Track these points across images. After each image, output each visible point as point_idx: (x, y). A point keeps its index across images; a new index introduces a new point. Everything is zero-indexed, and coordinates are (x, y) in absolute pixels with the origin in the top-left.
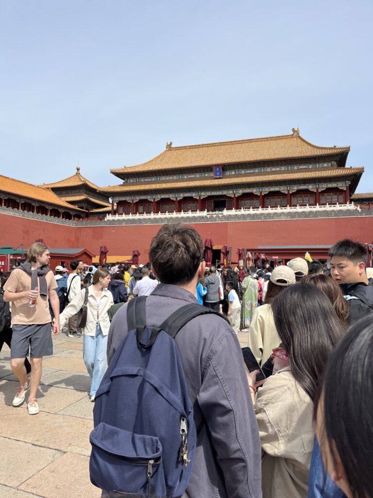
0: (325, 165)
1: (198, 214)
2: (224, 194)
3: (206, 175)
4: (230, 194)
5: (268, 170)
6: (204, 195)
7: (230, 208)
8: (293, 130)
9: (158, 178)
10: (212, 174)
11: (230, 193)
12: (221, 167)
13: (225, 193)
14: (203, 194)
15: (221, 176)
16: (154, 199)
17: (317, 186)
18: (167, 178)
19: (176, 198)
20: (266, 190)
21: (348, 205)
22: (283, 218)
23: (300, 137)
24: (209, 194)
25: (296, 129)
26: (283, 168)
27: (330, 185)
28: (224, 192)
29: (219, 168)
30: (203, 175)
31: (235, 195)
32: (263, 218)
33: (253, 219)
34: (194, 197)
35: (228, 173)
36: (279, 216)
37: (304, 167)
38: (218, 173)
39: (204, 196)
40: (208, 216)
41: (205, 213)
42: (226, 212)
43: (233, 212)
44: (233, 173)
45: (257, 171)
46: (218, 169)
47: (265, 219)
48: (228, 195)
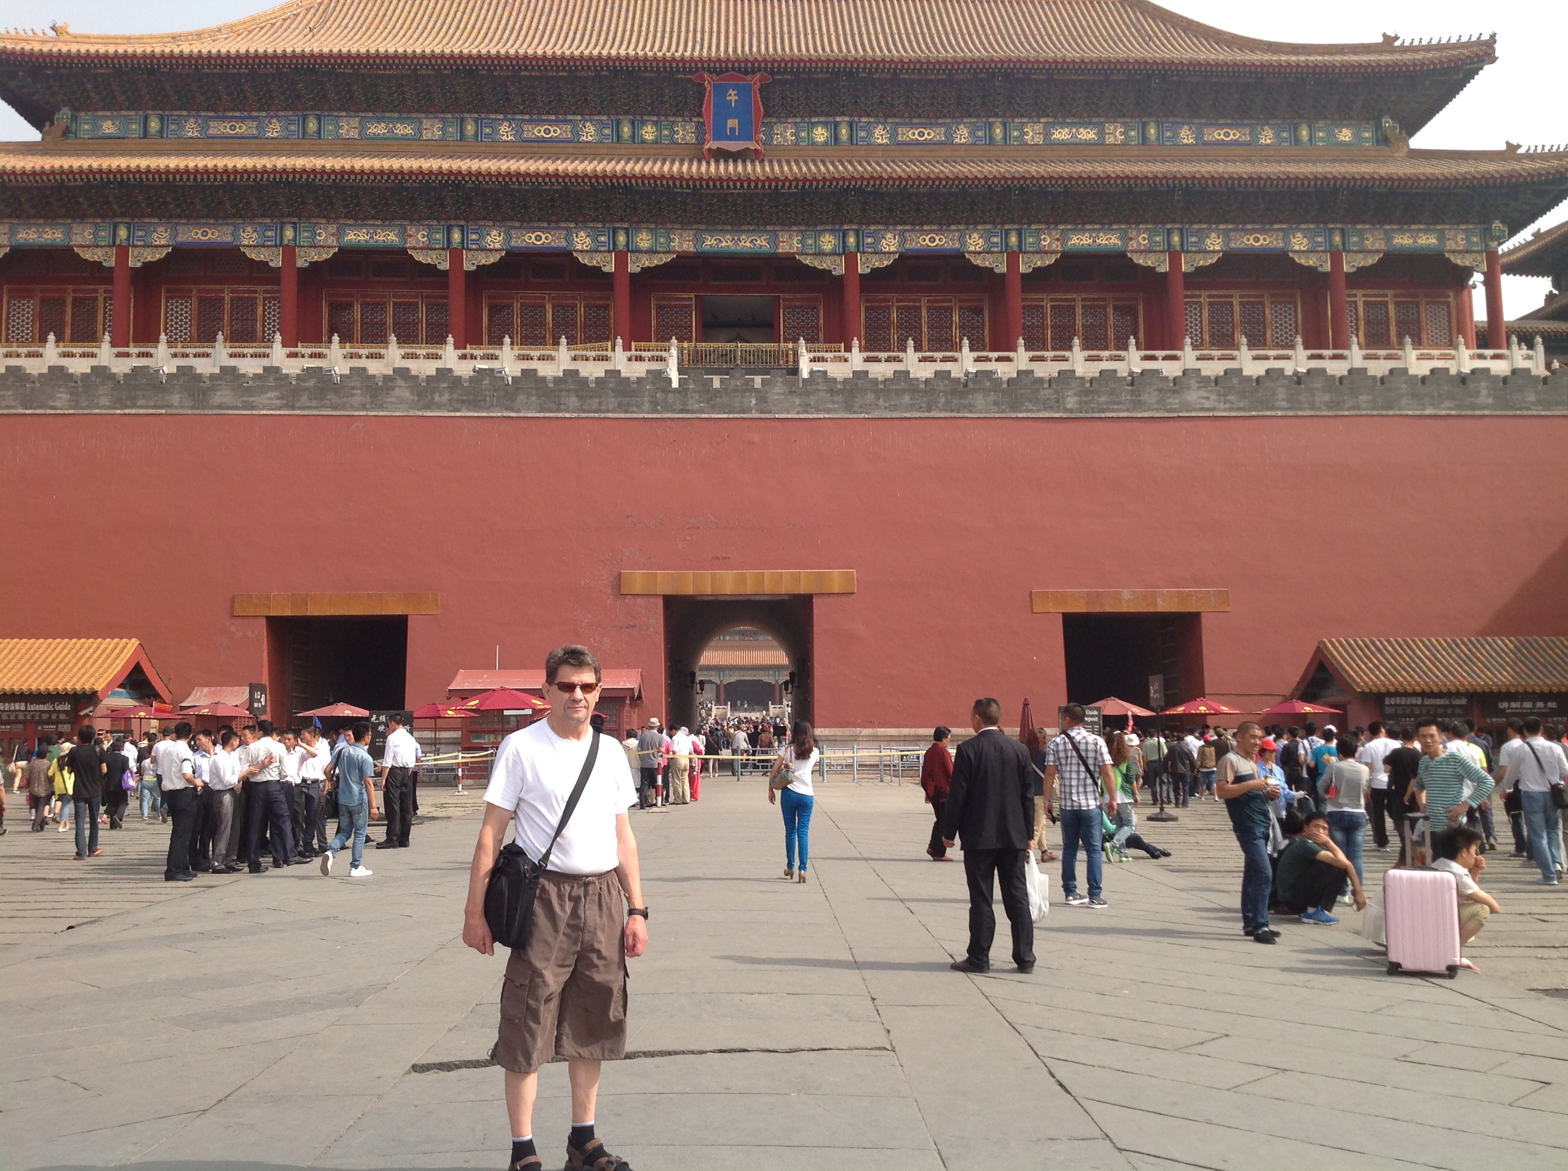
2: (783, 248)
3: (649, 133)
4: (820, 254)
5: (1033, 134)
6: (651, 247)
7: (828, 342)
9: (312, 125)
10: (684, 132)
11: (820, 247)
13: (790, 243)
14: (644, 240)
15: (752, 145)
17: (1337, 239)
18: (378, 129)
19: (456, 256)
20: (1046, 242)
22: (1197, 403)
24: (683, 242)
26: (1114, 132)
28: (784, 236)
30: (626, 130)
31: (851, 261)
34: (584, 260)
35: (787, 133)
39: (652, 252)
48: (807, 261)
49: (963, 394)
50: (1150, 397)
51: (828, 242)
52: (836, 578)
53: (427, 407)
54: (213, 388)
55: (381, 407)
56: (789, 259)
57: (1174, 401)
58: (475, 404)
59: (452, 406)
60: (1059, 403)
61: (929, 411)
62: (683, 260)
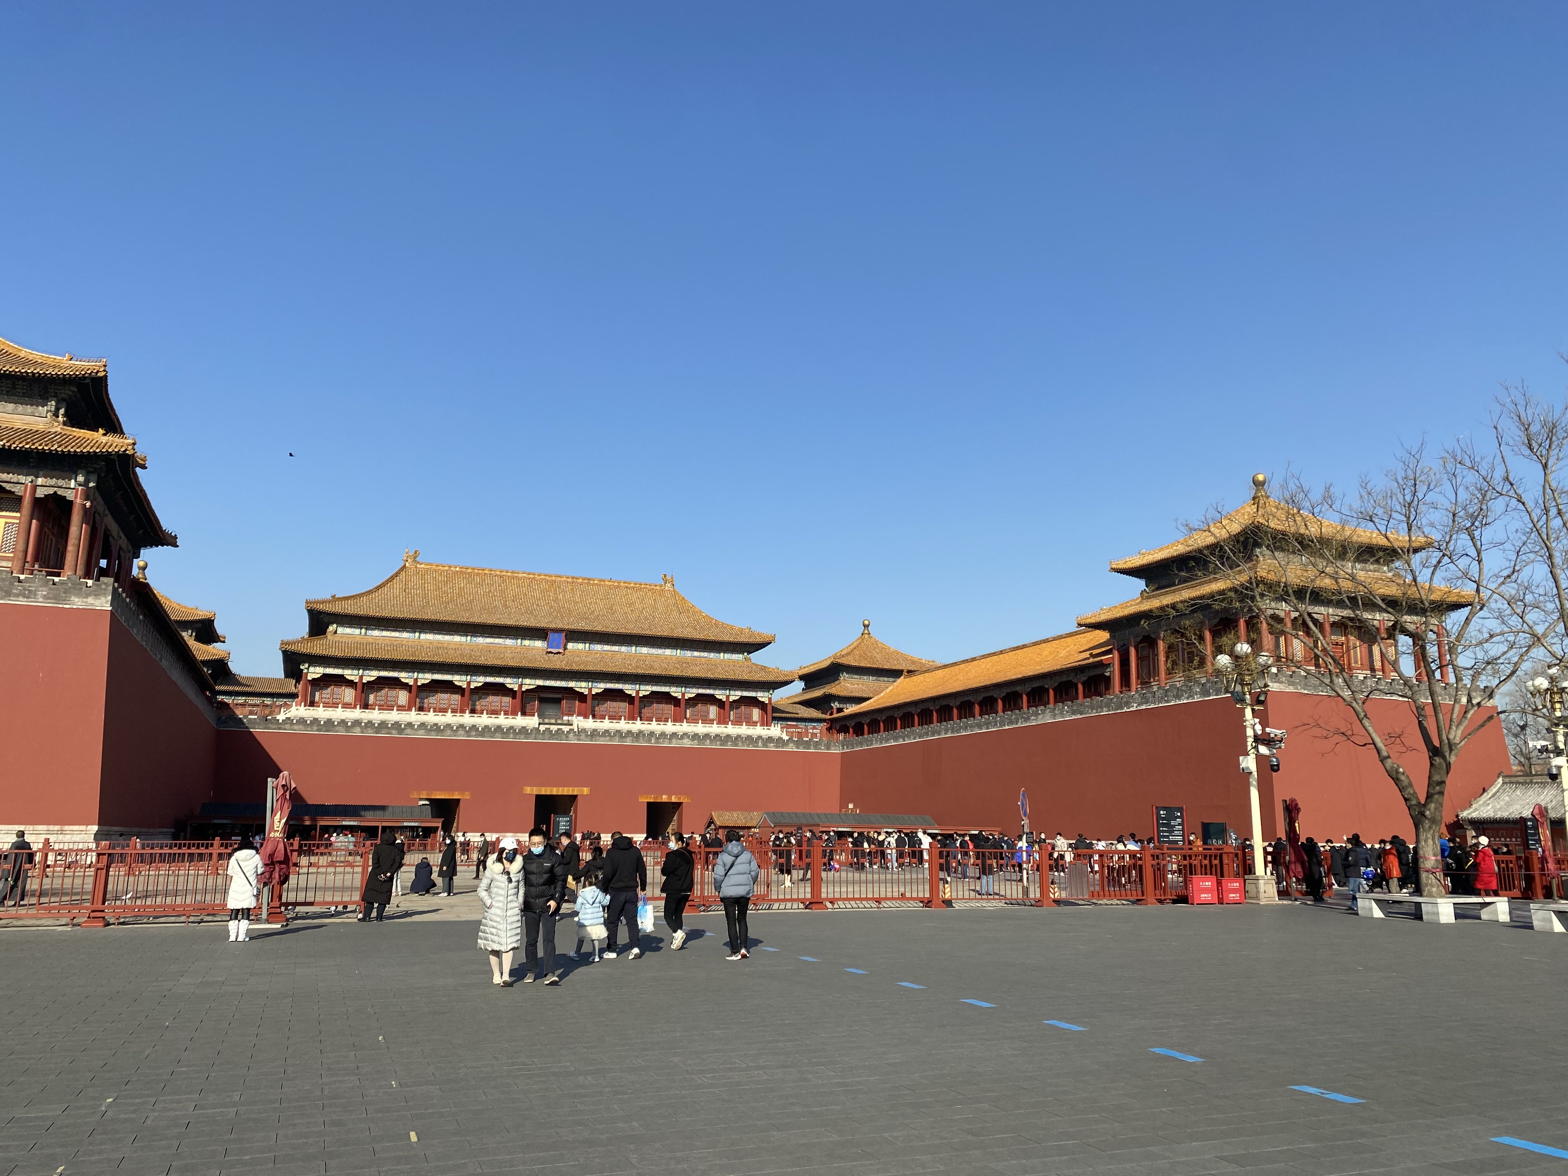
1: (520, 721)
3: (527, 643)
6: (530, 683)
7: (582, 714)
11: (582, 687)
12: (564, 632)
13: (571, 684)
14: (527, 681)
15: (561, 651)
16: (416, 680)
17: (728, 692)
19: (468, 683)
20: (650, 688)
21: (772, 728)
22: (687, 743)
24: (540, 682)
27: (744, 693)
28: (569, 682)
29: (560, 635)
30: (519, 641)
31: (590, 690)
32: (654, 741)
33: (637, 741)
34: (508, 686)
35: (570, 645)
36: (680, 739)
37: (702, 656)
39: (529, 685)
40: (542, 728)
41: (532, 722)
42: (578, 721)
43: (593, 723)
44: (580, 646)
45: (623, 648)
46: (557, 636)
47: (657, 743)
48: (577, 689)
49: (624, 737)
50: (674, 741)
51: (584, 684)
52: (586, 791)
53: (468, 737)
54: (405, 729)
55: (455, 736)
56: (571, 688)
57: (680, 741)
58: (484, 736)
59: (476, 736)
60: (650, 741)
61: (614, 742)
62: (539, 687)
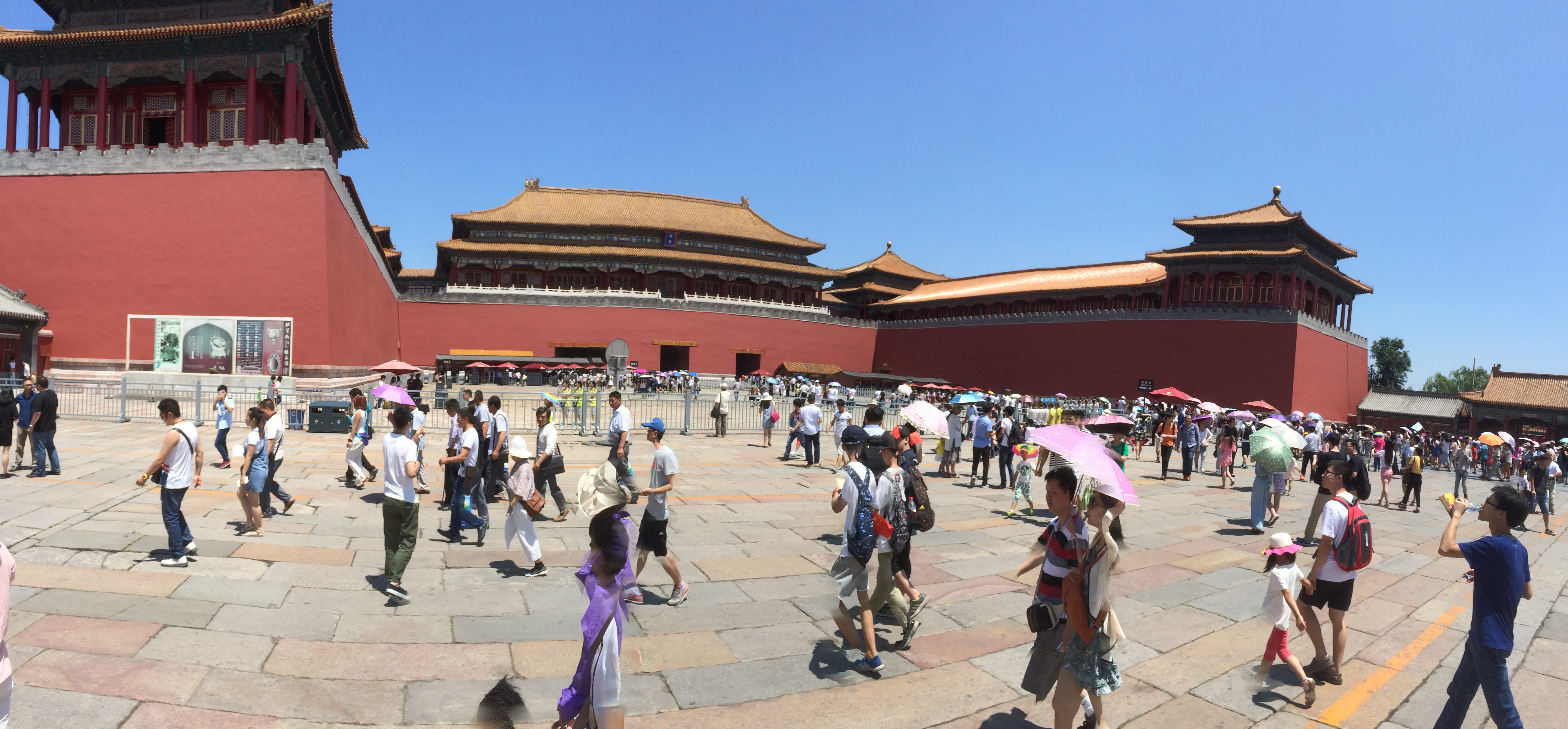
0: (795, 257)
1: (647, 294)
3: (649, 240)
4: (688, 273)
5: (731, 249)
7: (691, 293)
8: (742, 199)
10: (658, 241)
12: (676, 234)
13: (682, 270)
14: (651, 267)
15: (674, 246)
17: (792, 281)
20: (735, 275)
21: (823, 309)
22: (765, 314)
23: (750, 211)
24: (660, 268)
25: (745, 199)
26: (748, 251)
27: (805, 283)
28: (680, 269)
29: (673, 235)
30: (644, 240)
31: (694, 275)
32: (740, 312)
33: (730, 311)
34: (637, 271)
35: (679, 243)
37: (772, 254)
38: (670, 241)
39: (653, 269)
40: (662, 300)
41: (656, 295)
42: (687, 298)
43: (696, 298)
44: (687, 244)
45: (716, 247)
46: (671, 236)
49: (719, 307)
51: (690, 271)
56: (682, 273)
57: (759, 313)
58: (625, 302)
62: (660, 271)
